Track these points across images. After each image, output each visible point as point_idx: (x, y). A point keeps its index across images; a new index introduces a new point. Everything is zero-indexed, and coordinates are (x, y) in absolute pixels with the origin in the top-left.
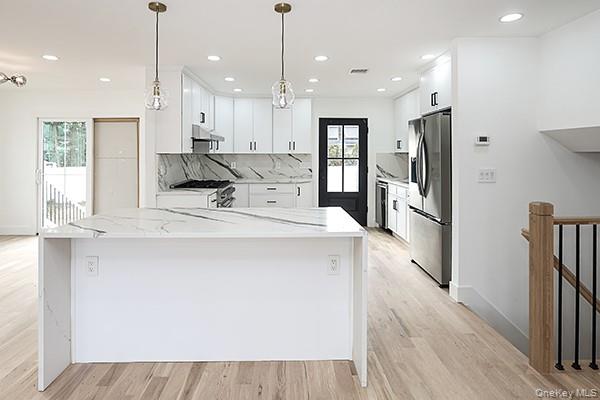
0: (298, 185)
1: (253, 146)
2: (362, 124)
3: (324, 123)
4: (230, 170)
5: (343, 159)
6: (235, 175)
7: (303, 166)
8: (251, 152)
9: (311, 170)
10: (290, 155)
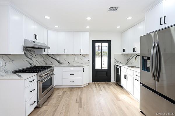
0: (83, 67)
1: (65, 51)
2: (109, 42)
3: (94, 42)
4: (57, 61)
5: (102, 56)
6: (59, 62)
7: (86, 59)
8: (64, 53)
9: (89, 61)
10: (81, 54)
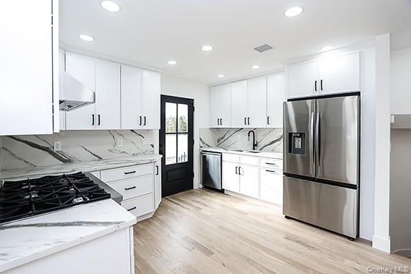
0: (156, 164)
2: (190, 103)
4: (52, 153)
5: (177, 133)
7: (146, 142)
9: (152, 146)
10: (132, 131)
